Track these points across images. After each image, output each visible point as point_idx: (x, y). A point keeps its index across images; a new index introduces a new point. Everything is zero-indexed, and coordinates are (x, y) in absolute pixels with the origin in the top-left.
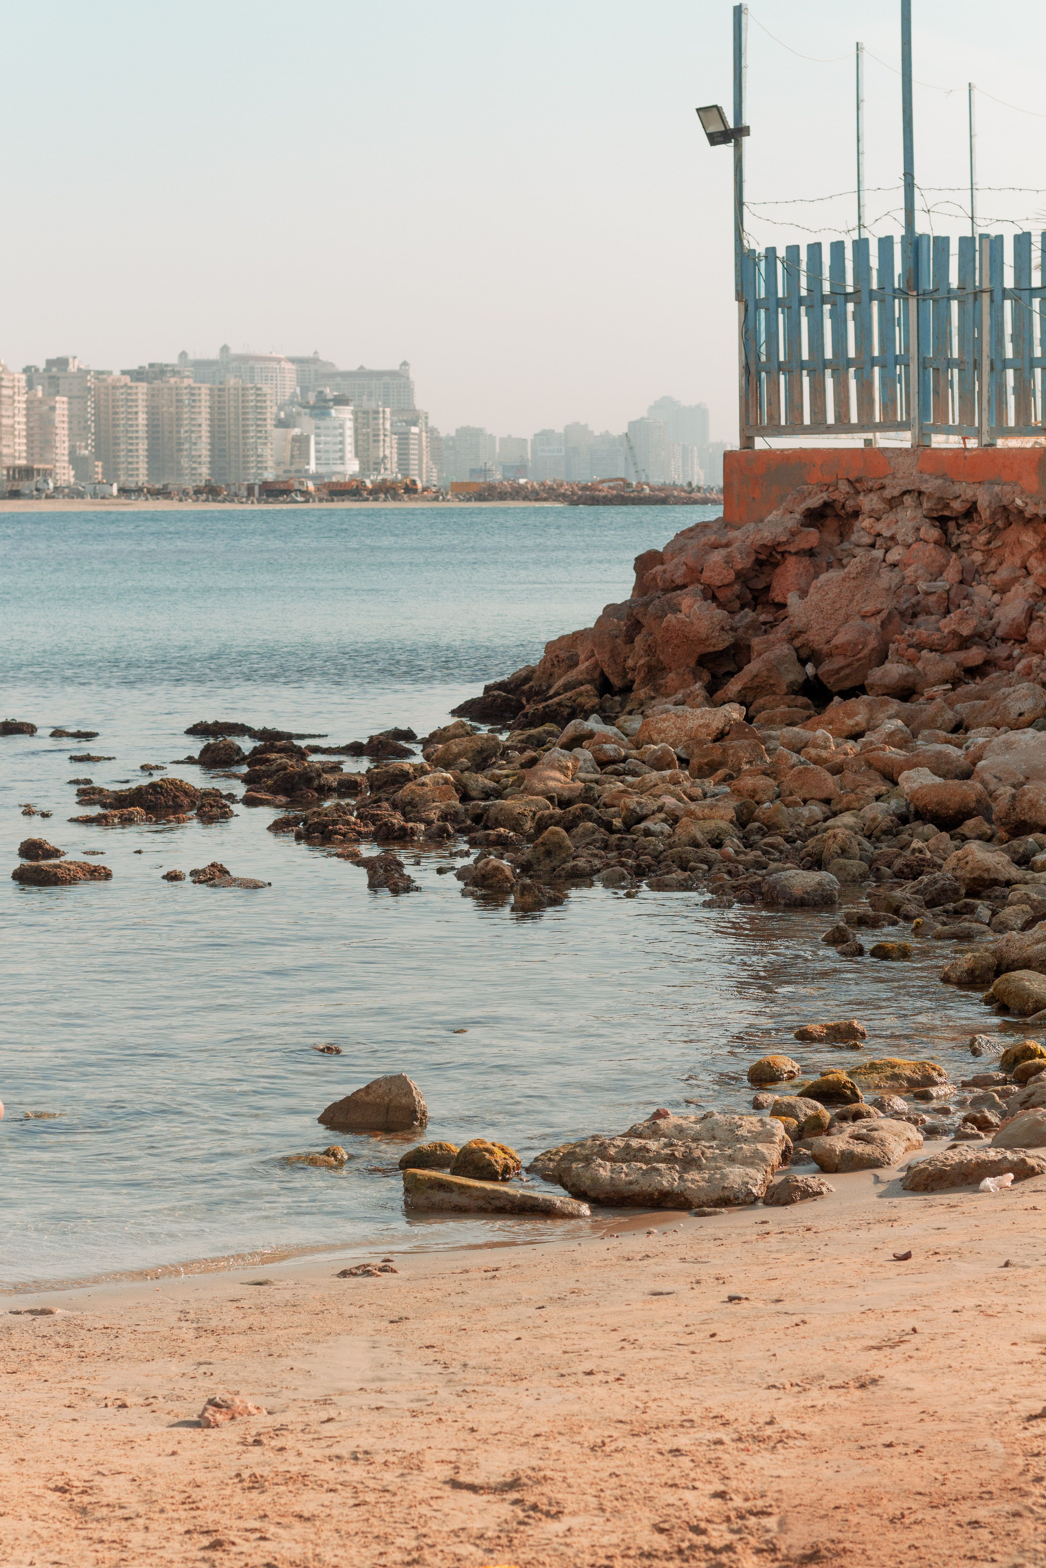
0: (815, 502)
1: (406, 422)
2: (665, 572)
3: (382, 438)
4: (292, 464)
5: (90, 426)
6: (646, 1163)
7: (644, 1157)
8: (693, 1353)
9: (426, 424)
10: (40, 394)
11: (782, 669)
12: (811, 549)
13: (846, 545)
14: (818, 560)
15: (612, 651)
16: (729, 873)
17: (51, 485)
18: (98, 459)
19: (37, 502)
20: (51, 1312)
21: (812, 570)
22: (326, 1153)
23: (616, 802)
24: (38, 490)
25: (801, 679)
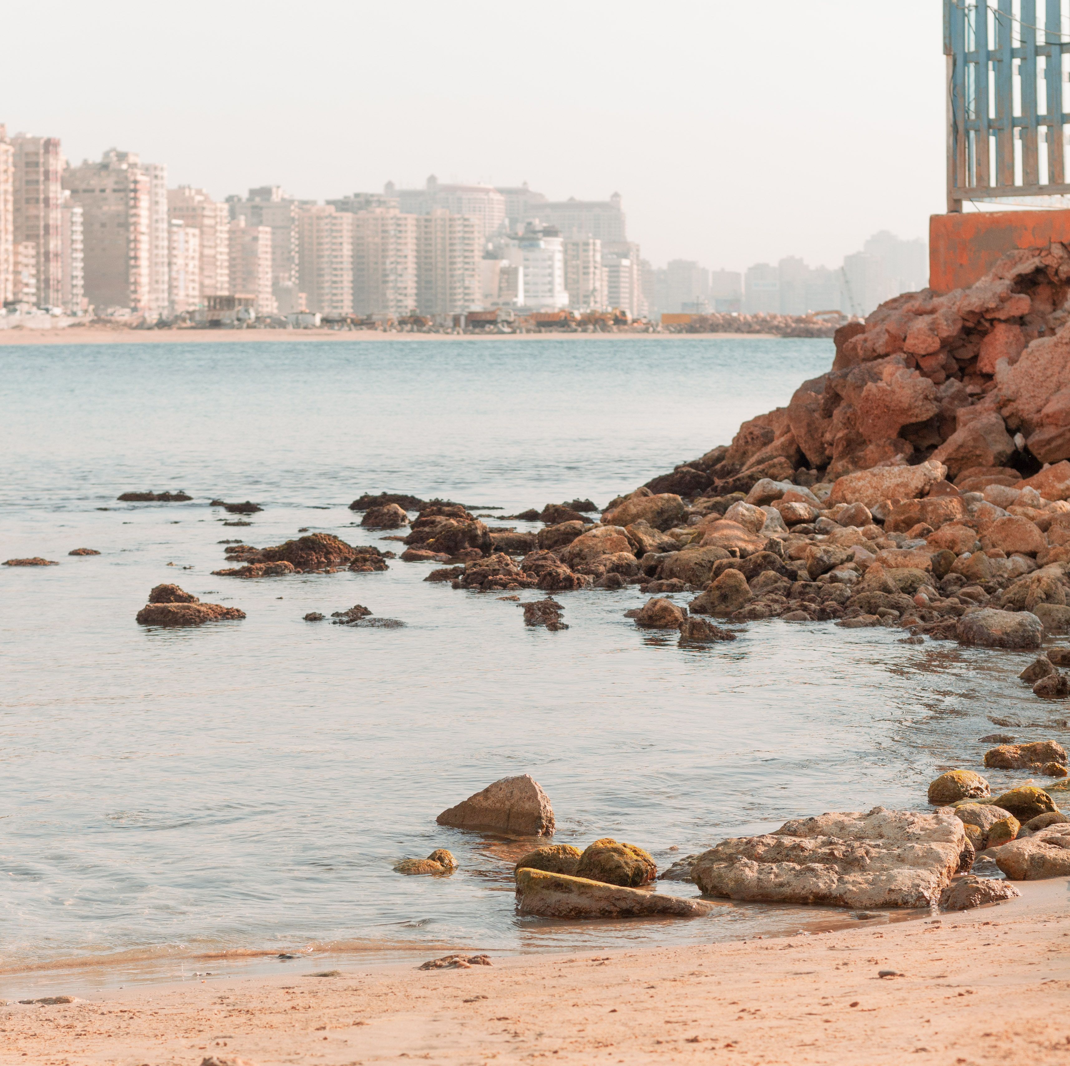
0: (1026, 267)
1: (617, 254)
2: (865, 340)
3: (592, 270)
4: (499, 296)
5: (293, 257)
6: (799, 863)
7: (797, 856)
8: (827, 1021)
9: (638, 256)
10: (242, 224)
11: (989, 438)
12: (1021, 318)
13: (1059, 313)
14: (1029, 328)
15: (809, 425)
16: (923, 618)
17: (253, 315)
18: (302, 291)
19: (238, 332)
20: (67, 1001)
21: (1022, 339)
22: (432, 857)
23: (803, 555)
24: (239, 320)
25: (1009, 450)
